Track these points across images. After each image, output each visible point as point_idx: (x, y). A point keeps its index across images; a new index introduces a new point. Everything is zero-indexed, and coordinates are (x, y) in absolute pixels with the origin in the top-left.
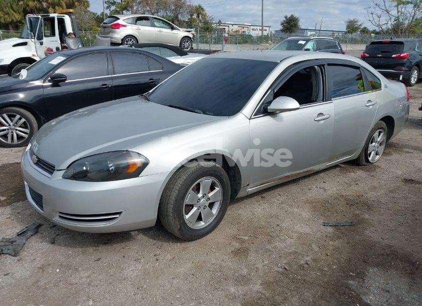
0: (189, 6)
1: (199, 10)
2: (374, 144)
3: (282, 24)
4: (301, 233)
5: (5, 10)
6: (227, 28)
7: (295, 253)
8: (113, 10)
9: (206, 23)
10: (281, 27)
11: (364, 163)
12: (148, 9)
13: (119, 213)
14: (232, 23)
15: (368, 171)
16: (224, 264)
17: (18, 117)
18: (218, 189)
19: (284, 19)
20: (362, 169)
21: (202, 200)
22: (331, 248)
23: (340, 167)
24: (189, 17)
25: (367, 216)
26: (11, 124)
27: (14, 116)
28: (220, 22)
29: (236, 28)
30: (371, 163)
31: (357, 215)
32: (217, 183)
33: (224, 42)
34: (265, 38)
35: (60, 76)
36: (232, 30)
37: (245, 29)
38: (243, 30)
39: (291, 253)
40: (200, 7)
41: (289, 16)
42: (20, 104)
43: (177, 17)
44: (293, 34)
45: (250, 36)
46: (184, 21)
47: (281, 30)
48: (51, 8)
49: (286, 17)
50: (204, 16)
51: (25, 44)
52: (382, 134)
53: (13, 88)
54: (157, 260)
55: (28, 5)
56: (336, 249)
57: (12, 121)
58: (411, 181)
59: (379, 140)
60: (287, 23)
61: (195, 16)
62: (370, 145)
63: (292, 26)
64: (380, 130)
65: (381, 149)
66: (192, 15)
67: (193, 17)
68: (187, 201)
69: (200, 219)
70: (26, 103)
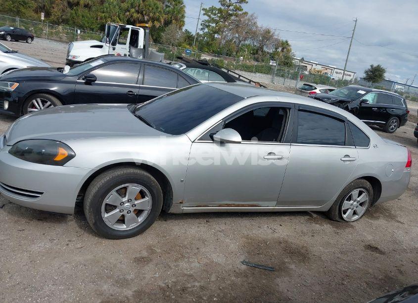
0: (276, 40)
1: (285, 45)
2: (351, 202)
3: (366, 72)
4: (213, 262)
5: (113, 18)
6: (309, 67)
7: (191, 276)
8: (206, 32)
9: (287, 58)
10: (364, 75)
11: (337, 218)
12: (237, 35)
13: (41, 193)
14: (317, 63)
15: (337, 227)
16: (119, 265)
17: (49, 103)
18: (148, 199)
19: (370, 68)
20: (331, 224)
21: (126, 204)
22: (229, 282)
23: (311, 216)
24: (274, 50)
25: (293, 266)
26: (42, 108)
27: (46, 102)
28: (302, 60)
29: (319, 68)
30: (345, 220)
31: (284, 263)
32: (147, 192)
33: (299, 78)
34: (344, 83)
35: (94, 76)
36: (315, 69)
37: (329, 71)
38: (326, 71)
39: (186, 275)
40: (287, 42)
41: (375, 65)
42: (53, 94)
43: (262, 48)
44: (377, 84)
45: (328, 78)
46: (268, 53)
47: (364, 78)
48: (150, 22)
49: (372, 66)
50: (289, 51)
51: (101, 47)
52: (363, 194)
53: (51, 79)
54: (67, 245)
55: (132, 16)
56: (233, 284)
57: (43, 105)
58: (375, 249)
59: (358, 199)
60: (371, 72)
61: (280, 50)
62: (345, 202)
63: (376, 76)
64: (362, 189)
65: (362, 210)
66: (276, 49)
67: (278, 50)
68: (108, 200)
69: (122, 220)
70: (59, 94)
